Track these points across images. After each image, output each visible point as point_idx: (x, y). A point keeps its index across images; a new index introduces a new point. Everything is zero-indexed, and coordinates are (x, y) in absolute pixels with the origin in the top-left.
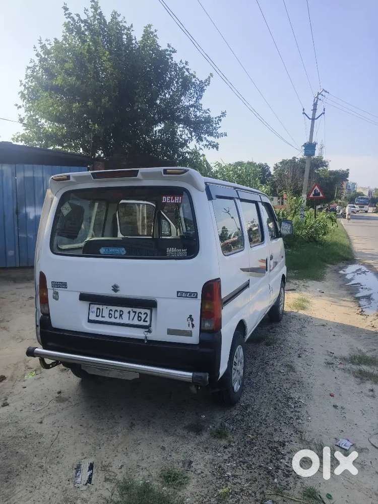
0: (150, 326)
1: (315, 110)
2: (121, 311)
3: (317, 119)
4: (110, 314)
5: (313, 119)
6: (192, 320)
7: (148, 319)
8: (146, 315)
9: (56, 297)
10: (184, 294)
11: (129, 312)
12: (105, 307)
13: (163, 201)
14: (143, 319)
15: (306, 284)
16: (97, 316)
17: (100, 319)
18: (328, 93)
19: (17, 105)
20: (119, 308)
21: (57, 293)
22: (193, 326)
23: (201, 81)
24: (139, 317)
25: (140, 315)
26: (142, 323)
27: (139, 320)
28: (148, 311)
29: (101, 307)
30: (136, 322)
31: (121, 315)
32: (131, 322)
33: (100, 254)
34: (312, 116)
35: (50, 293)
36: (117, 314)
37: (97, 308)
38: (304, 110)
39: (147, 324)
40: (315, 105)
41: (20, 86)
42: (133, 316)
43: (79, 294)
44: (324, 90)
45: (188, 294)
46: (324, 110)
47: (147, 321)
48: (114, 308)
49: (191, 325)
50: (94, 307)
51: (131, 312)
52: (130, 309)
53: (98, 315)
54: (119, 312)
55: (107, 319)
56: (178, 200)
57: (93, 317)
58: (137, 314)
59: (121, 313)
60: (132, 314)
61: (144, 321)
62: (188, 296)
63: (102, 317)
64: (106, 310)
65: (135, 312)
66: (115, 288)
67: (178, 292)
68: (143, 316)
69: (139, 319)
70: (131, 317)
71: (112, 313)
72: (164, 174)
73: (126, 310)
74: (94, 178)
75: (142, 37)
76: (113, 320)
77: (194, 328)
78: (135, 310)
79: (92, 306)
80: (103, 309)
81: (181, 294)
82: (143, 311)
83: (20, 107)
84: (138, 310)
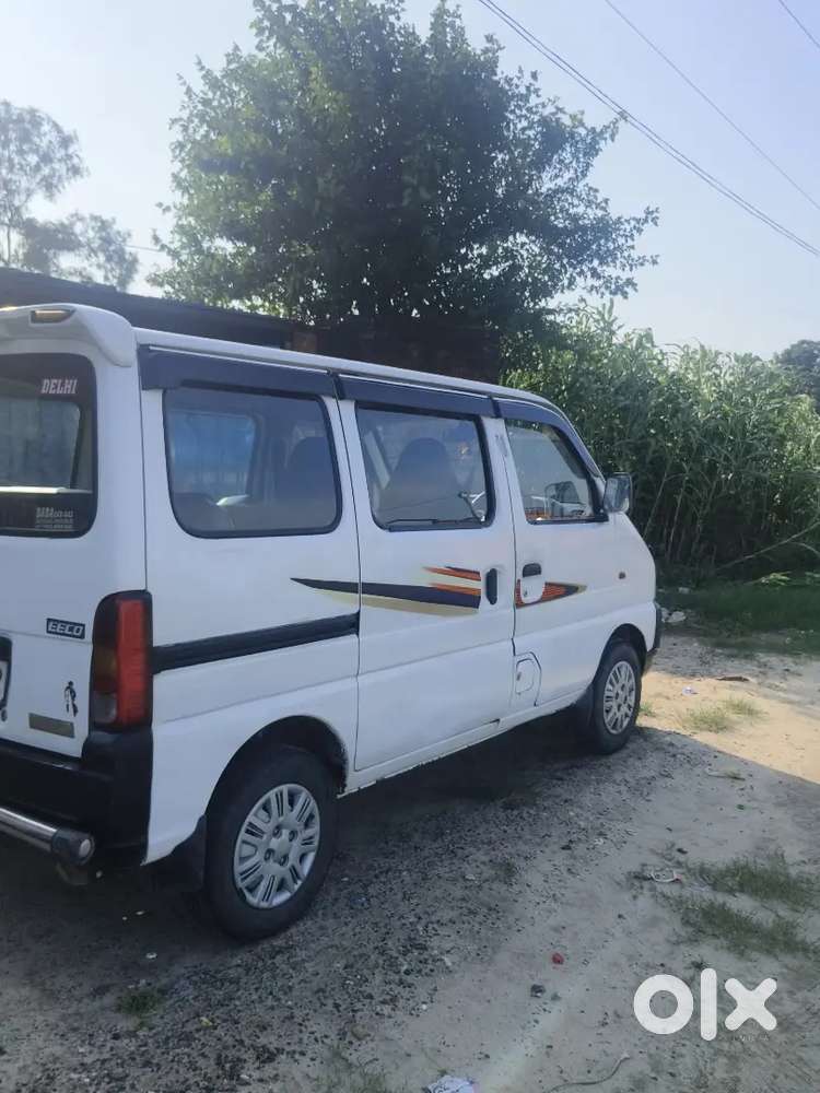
0: (4, 703)
6: (74, 695)
10: (59, 625)
15: (794, 668)
19: (160, 205)
22: (76, 709)
23: (593, 129)
41: (172, 161)
49: (70, 709)
62: (67, 631)
72: (32, 322)
75: (431, 29)
77: (78, 714)
81: (53, 627)
83: (167, 209)
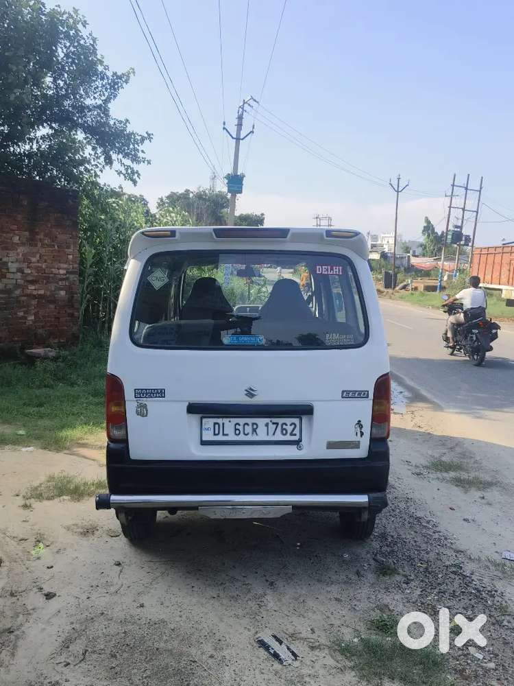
0: (300, 440)
1: (240, 125)
2: (253, 424)
3: (243, 139)
4: (236, 429)
5: (238, 139)
6: (361, 427)
7: (297, 431)
8: (293, 426)
9: (142, 411)
10: (351, 393)
11: (267, 425)
12: (226, 421)
13: (318, 272)
14: (289, 432)
16: (215, 434)
17: (220, 438)
18: (258, 102)
20: (250, 421)
21: (145, 406)
22: (362, 434)
24: (283, 429)
25: (284, 427)
26: (288, 438)
27: (283, 435)
28: (296, 421)
29: (220, 421)
30: (279, 437)
31: (254, 430)
32: (270, 438)
33: (223, 344)
34: (235, 133)
35: (131, 406)
36: (249, 429)
37: (215, 424)
38: (224, 124)
39: (296, 438)
40: (240, 118)
42: (274, 429)
43: (187, 404)
44: (252, 98)
45: (357, 393)
46: (253, 128)
47: (295, 435)
48: (242, 421)
49: (359, 434)
50: (209, 423)
51: (270, 424)
52: (267, 420)
53: (217, 432)
54: (250, 426)
55: (232, 437)
56: (337, 270)
57: (208, 436)
58: (280, 426)
59: (255, 426)
60: (272, 427)
61: (292, 434)
62: (356, 395)
63: (224, 435)
64: (229, 424)
65: (277, 424)
66: (250, 393)
67: (343, 392)
68: (290, 429)
69: (284, 432)
70: (271, 432)
71: (241, 428)
72: (327, 237)
73: (262, 422)
74: (217, 237)
76: (242, 438)
77: (363, 437)
78: (275, 420)
79: (204, 420)
80: (223, 424)
81: (347, 395)
82: (289, 421)
84: (281, 421)
